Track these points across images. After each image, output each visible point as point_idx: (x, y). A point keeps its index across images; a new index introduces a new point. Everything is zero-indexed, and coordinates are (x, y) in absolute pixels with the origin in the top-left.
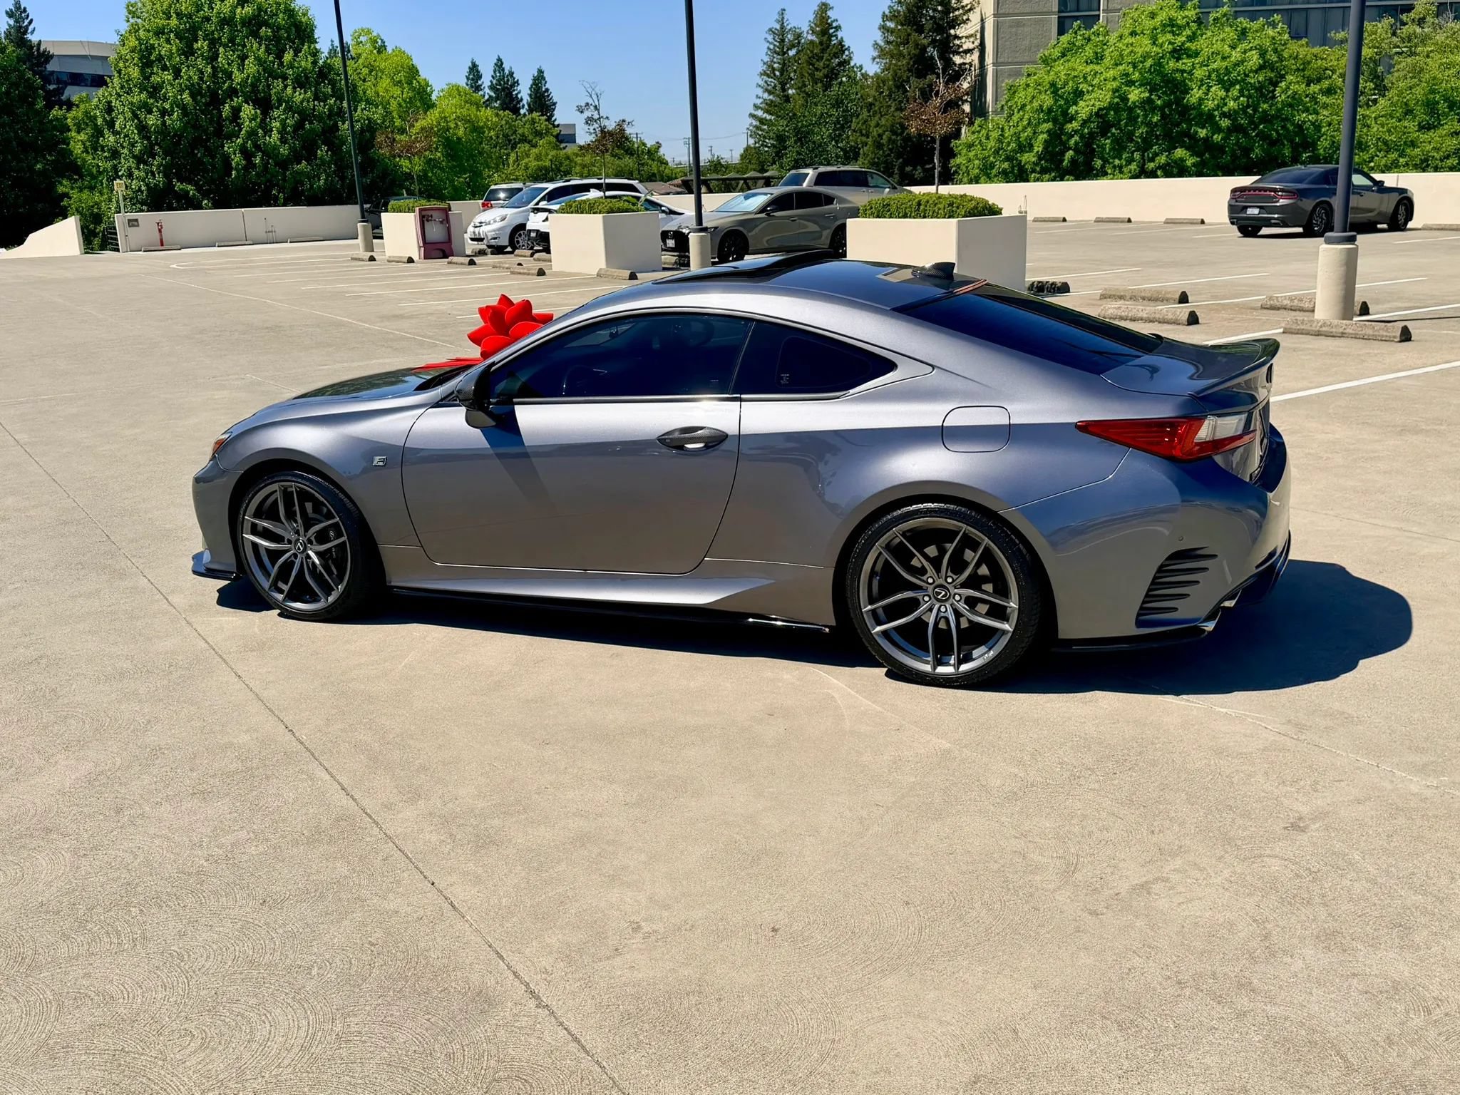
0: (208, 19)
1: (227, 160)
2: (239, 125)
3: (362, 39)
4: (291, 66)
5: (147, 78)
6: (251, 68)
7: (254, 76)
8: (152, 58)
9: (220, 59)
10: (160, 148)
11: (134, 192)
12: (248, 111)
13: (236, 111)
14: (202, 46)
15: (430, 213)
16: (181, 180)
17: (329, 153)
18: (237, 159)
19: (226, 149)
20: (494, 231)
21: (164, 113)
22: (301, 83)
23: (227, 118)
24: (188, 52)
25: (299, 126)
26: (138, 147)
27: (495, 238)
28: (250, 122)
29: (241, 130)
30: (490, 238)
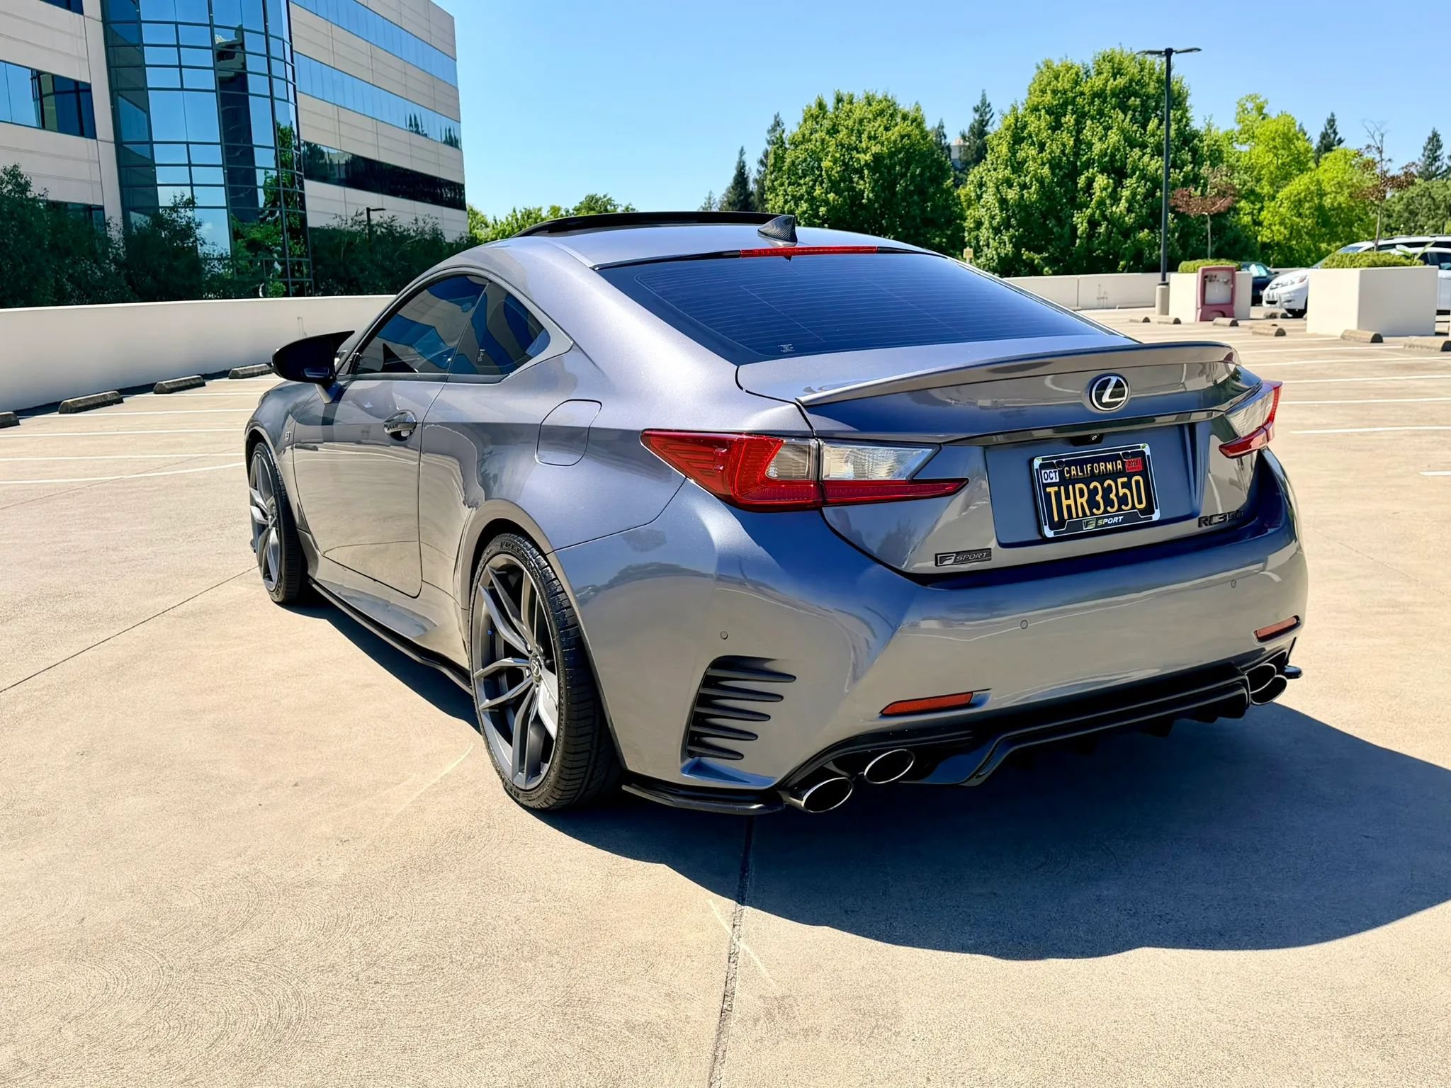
0: (1082, 94)
1: (1074, 229)
2: (1091, 195)
3: (1249, 106)
4: (1153, 135)
5: (1014, 153)
6: (1114, 137)
7: (1114, 146)
8: (1025, 134)
9: (1085, 131)
10: (1016, 219)
11: (987, 260)
12: (1101, 181)
13: (1090, 182)
14: (1069, 120)
15: (1214, 273)
16: (1029, 249)
17: (1175, 221)
18: (1082, 228)
19: (1074, 219)
20: (1289, 293)
21: (1024, 186)
22: (1158, 151)
23: (1082, 189)
24: (1056, 126)
25: (1150, 194)
26: (998, 219)
27: (1289, 301)
28: (1101, 192)
29: (1092, 200)
30: (1283, 300)
